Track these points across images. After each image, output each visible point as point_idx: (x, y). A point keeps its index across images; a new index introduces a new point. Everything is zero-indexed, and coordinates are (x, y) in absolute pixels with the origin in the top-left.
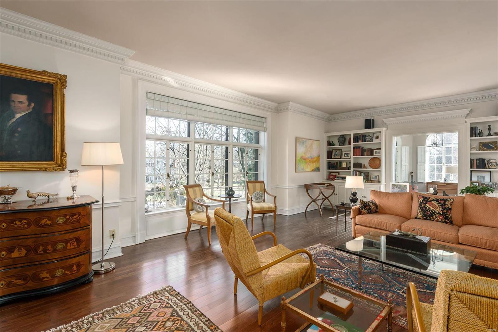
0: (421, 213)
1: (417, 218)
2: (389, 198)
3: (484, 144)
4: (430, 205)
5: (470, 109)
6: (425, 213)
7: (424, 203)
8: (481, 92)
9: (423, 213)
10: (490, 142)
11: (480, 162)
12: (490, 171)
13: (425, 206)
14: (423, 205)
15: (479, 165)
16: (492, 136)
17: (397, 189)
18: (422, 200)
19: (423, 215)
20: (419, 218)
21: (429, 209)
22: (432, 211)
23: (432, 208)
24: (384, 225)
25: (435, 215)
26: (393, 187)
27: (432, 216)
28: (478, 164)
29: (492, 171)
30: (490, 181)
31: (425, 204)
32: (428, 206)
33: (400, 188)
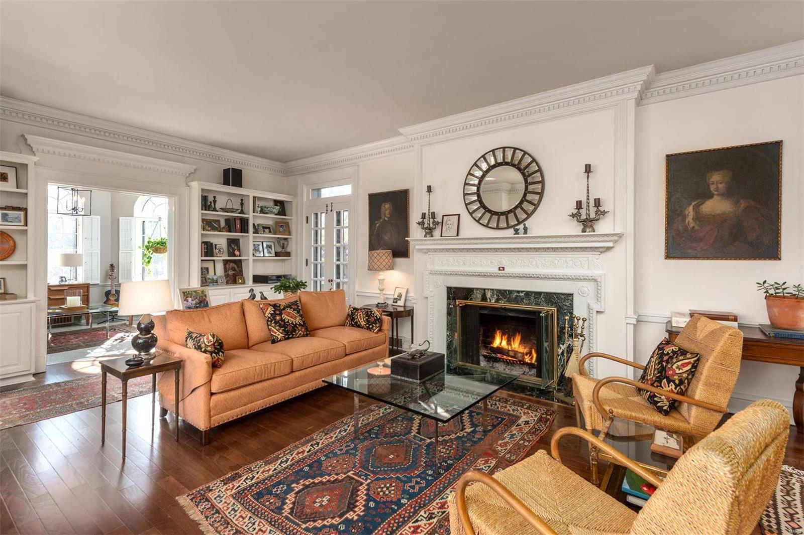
0: (281, 331)
1: (276, 340)
2: (211, 319)
3: (208, 222)
4: (287, 315)
5: (195, 167)
6: (287, 329)
7: (277, 314)
8: (209, 147)
9: (283, 330)
10: (214, 220)
11: (208, 248)
12: (214, 261)
13: (282, 318)
14: (278, 318)
15: (207, 252)
16: (217, 211)
17: (192, 300)
18: (273, 311)
19: (285, 333)
20: (279, 339)
21: (288, 322)
22: (292, 323)
23: (292, 319)
24: (270, 371)
25: (297, 328)
26: (185, 298)
27: (295, 331)
28: (206, 250)
29: (216, 260)
30: (215, 274)
31: (280, 314)
32: (286, 316)
33: (196, 298)
